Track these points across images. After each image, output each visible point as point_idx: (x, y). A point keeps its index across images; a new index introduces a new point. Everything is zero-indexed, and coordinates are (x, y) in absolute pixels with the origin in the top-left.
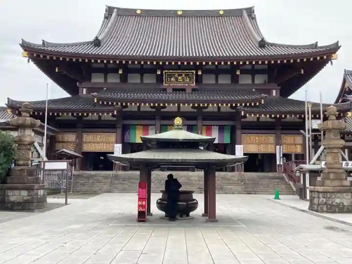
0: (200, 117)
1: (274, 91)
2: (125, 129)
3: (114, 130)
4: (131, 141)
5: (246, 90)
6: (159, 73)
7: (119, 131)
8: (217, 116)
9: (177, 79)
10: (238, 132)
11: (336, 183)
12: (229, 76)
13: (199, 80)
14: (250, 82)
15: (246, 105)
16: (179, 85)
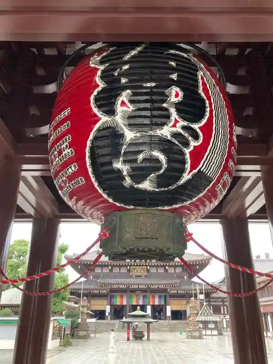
0: (149, 291)
1: (185, 277)
2: (112, 297)
3: (106, 298)
4: (115, 304)
5: (171, 276)
6: (128, 268)
7: (109, 298)
8: (159, 291)
9: (137, 271)
10: (168, 299)
11: (194, 327)
12: (163, 268)
13: (148, 271)
14: (173, 272)
15: (170, 286)
16: (138, 274)
